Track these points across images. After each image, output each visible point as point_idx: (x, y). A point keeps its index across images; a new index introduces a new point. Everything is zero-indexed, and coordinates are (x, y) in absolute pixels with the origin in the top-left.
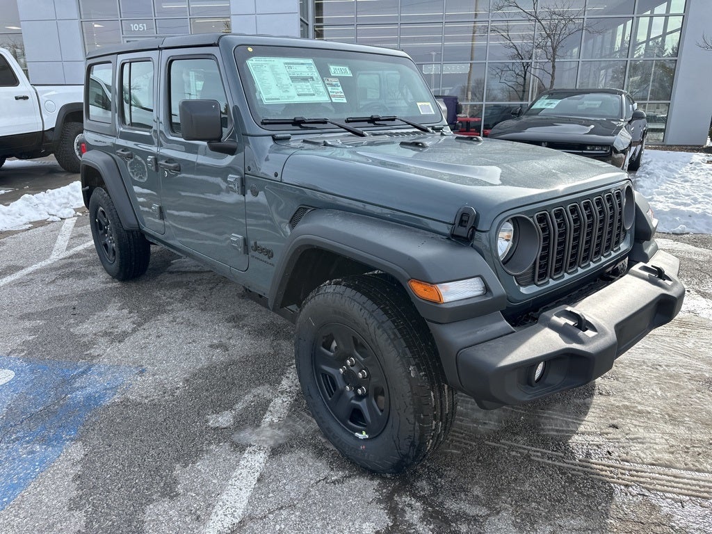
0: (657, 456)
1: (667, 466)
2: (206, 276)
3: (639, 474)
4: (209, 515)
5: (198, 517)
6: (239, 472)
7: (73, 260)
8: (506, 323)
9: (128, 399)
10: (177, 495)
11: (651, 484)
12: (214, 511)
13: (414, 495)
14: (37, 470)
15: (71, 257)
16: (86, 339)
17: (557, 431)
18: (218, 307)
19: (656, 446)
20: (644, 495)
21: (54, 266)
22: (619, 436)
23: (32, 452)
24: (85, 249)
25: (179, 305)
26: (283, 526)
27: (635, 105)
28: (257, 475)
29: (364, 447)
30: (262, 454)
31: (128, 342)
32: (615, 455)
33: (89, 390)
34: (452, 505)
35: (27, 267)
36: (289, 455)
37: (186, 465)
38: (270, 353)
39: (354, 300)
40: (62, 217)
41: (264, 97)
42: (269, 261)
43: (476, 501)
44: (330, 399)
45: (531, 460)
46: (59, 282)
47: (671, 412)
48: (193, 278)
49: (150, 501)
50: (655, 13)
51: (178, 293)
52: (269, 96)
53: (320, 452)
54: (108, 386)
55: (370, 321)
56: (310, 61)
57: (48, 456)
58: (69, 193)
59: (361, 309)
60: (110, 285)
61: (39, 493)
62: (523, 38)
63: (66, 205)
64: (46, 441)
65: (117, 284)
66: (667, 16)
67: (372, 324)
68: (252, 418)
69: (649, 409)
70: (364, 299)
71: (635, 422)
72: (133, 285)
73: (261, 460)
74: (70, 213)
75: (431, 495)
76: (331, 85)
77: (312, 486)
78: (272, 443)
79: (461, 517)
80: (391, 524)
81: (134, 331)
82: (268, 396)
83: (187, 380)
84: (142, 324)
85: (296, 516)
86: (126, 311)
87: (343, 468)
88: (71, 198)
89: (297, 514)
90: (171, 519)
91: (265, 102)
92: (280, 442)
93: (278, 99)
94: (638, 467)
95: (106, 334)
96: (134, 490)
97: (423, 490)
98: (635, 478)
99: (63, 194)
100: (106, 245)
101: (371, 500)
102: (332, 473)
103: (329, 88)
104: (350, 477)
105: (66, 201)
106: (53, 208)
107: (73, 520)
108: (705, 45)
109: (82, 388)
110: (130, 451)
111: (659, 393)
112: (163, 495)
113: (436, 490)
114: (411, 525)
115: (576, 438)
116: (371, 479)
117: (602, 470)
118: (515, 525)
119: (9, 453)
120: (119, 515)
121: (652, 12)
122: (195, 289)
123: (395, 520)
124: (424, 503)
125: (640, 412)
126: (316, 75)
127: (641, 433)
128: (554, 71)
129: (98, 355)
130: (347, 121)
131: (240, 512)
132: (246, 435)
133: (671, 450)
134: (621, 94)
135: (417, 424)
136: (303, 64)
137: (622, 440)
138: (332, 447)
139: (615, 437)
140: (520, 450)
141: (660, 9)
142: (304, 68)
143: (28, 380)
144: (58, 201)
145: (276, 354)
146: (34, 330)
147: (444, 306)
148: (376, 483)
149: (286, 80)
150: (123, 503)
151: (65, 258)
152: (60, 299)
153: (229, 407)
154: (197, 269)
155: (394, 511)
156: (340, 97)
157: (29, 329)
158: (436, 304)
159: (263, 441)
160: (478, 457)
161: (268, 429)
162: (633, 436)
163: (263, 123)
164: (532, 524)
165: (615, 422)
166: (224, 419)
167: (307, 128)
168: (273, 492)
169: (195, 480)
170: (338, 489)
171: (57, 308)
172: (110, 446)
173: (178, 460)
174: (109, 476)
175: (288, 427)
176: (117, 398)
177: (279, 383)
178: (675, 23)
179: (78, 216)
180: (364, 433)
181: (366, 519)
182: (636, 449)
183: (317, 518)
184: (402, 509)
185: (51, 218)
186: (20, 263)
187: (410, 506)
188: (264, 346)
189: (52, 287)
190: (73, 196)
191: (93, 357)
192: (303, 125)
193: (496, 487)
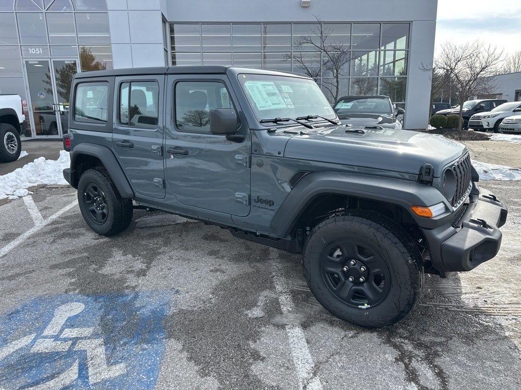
0: (510, 299)
1: (517, 304)
2: (169, 228)
3: (507, 309)
4: (294, 365)
5: (288, 368)
6: (292, 340)
7: (57, 226)
8: (452, 228)
9: (182, 310)
10: (264, 358)
11: (515, 313)
12: (295, 362)
13: (401, 337)
14: (158, 359)
15: (52, 224)
16: (116, 277)
17: (452, 294)
18: (195, 247)
19: (506, 295)
20: (515, 319)
21: (44, 230)
22: (485, 292)
23: (145, 349)
24: (59, 217)
25: (167, 248)
26: (342, 364)
27: (395, 105)
28: (304, 339)
29: (367, 313)
30: (297, 329)
31: (150, 274)
32: (489, 302)
33: (149, 307)
34: (426, 339)
35: (22, 233)
36: (314, 327)
37: (255, 342)
38: (253, 271)
39: (363, 223)
40: (20, 196)
41: (258, 106)
42: (270, 208)
43: (436, 335)
44: (335, 289)
45: (449, 311)
46: (59, 241)
47: (502, 277)
48: (161, 230)
49: (251, 364)
50: (397, 49)
51: (160, 240)
52: (261, 105)
53: (331, 323)
54: (161, 304)
55: (378, 234)
56: (272, 83)
57: (157, 350)
58: (16, 177)
59: (369, 228)
60: (102, 240)
61: (172, 372)
62: (312, 62)
63: (17, 187)
64: (148, 342)
65: (106, 239)
66: (395, 51)
67: (379, 236)
68: (273, 309)
69: (491, 277)
70: (370, 222)
71: (489, 284)
72: (120, 239)
73: (300, 332)
74: (26, 192)
75: (410, 335)
76: (285, 98)
77: (342, 341)
78: (299, 321)
79: (434, 344)
80: (400, 353)
81: (148, 268)
82: (274, 296)
83: (213, 293)
84: (150, 263)
85: (344, 358)
86: (130, 256)
87: (352, 330)
88: (18, 181)
89: (344, 356)
90: (272, 371)
91: (260, 109)
92: (304, 320)
93: (264, 107)
94: (505, 306)
95: (128, 272)
96: (234, 360)
97: (404, 334)
98: (506, 312)
99: (11, 178)
100: (93, 212)
101: (379, 343)
102: (346, 333)
103: (285, 99)
104: (358, 333)
105: (15, 183)
106: (7, 190)
107: (209, 382)
108: (422, 68)
109: (143, 307)
110: (212, 339)
111: (490, 268)
112: (255, 360)
113: (411, 333)
114: (411, 352)
115: (463, 296)
116: (372, 333)
117: (487, 310)
118: (464, 343)
119: (128, 352)
120: (236, 375)
121: (385, 48)
122: (168, 238)
123: (400, 351)
124: (409, 340)
125: (487, 279)
126: (277, 92)
127: (495, 290)
128: (338, 84)
129: (136, 286)
130: (298, 119)
131: (311, 361)
132: (278, 319)
133: (515, 295)
134: (388, 98)
135: (412, 291)
136: (270, 85)
137: (488, 294)
138: (337, 319)
139: (483, 293)
140: (440, 306)
141: (390, 46)
142: (270, 88)
143: (97, 307)
144: (10, 184)
145: (258, 272)
146: (70, 275)
147: (433, 219)
148: (375, 334)
149: (265, 96)
150: (233, 368)
151: (48, 225)
152: (71, 253)
153: (254, 304)
154: (159, 224)
155: (395, 346)
156: (291, 104)
157: (66, 275)
158: (428, 219)
159: (293, 321)
160: (421, 313)
161: (289, 314)
162: (492, 291)
163: (261, 122)
164: (472, 341)
165: (478, 286)
166: (257, 312)
167: (279, 124)
168: (321, 347)
169: (268, 348)
170: (356, 340)
171: (75, 259)
172: (195, 337)
173: (247, 339)
174: (210, 355)
175: (300, 311)
176: (173, 310)
177: (275, 288)
178: (401, 55)
179: (31, 194)
180: (366, 305)
181: (385, 353)
182: (497, 298)
183: (358, 357)
184: (400, 345)
185: (11, 197)
186: (14, 230)
187: (403, 342)
188: (246, 268)
189: (55, 246)
190: (20, 179)
191: (134, 288)
192: (278, 122)
193: (441, 326)
